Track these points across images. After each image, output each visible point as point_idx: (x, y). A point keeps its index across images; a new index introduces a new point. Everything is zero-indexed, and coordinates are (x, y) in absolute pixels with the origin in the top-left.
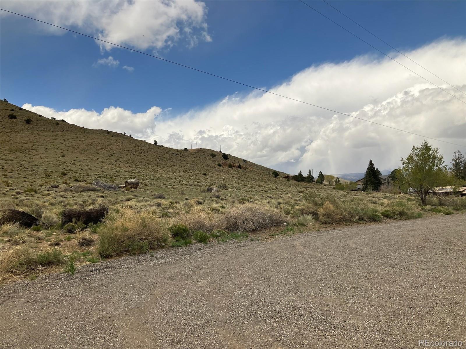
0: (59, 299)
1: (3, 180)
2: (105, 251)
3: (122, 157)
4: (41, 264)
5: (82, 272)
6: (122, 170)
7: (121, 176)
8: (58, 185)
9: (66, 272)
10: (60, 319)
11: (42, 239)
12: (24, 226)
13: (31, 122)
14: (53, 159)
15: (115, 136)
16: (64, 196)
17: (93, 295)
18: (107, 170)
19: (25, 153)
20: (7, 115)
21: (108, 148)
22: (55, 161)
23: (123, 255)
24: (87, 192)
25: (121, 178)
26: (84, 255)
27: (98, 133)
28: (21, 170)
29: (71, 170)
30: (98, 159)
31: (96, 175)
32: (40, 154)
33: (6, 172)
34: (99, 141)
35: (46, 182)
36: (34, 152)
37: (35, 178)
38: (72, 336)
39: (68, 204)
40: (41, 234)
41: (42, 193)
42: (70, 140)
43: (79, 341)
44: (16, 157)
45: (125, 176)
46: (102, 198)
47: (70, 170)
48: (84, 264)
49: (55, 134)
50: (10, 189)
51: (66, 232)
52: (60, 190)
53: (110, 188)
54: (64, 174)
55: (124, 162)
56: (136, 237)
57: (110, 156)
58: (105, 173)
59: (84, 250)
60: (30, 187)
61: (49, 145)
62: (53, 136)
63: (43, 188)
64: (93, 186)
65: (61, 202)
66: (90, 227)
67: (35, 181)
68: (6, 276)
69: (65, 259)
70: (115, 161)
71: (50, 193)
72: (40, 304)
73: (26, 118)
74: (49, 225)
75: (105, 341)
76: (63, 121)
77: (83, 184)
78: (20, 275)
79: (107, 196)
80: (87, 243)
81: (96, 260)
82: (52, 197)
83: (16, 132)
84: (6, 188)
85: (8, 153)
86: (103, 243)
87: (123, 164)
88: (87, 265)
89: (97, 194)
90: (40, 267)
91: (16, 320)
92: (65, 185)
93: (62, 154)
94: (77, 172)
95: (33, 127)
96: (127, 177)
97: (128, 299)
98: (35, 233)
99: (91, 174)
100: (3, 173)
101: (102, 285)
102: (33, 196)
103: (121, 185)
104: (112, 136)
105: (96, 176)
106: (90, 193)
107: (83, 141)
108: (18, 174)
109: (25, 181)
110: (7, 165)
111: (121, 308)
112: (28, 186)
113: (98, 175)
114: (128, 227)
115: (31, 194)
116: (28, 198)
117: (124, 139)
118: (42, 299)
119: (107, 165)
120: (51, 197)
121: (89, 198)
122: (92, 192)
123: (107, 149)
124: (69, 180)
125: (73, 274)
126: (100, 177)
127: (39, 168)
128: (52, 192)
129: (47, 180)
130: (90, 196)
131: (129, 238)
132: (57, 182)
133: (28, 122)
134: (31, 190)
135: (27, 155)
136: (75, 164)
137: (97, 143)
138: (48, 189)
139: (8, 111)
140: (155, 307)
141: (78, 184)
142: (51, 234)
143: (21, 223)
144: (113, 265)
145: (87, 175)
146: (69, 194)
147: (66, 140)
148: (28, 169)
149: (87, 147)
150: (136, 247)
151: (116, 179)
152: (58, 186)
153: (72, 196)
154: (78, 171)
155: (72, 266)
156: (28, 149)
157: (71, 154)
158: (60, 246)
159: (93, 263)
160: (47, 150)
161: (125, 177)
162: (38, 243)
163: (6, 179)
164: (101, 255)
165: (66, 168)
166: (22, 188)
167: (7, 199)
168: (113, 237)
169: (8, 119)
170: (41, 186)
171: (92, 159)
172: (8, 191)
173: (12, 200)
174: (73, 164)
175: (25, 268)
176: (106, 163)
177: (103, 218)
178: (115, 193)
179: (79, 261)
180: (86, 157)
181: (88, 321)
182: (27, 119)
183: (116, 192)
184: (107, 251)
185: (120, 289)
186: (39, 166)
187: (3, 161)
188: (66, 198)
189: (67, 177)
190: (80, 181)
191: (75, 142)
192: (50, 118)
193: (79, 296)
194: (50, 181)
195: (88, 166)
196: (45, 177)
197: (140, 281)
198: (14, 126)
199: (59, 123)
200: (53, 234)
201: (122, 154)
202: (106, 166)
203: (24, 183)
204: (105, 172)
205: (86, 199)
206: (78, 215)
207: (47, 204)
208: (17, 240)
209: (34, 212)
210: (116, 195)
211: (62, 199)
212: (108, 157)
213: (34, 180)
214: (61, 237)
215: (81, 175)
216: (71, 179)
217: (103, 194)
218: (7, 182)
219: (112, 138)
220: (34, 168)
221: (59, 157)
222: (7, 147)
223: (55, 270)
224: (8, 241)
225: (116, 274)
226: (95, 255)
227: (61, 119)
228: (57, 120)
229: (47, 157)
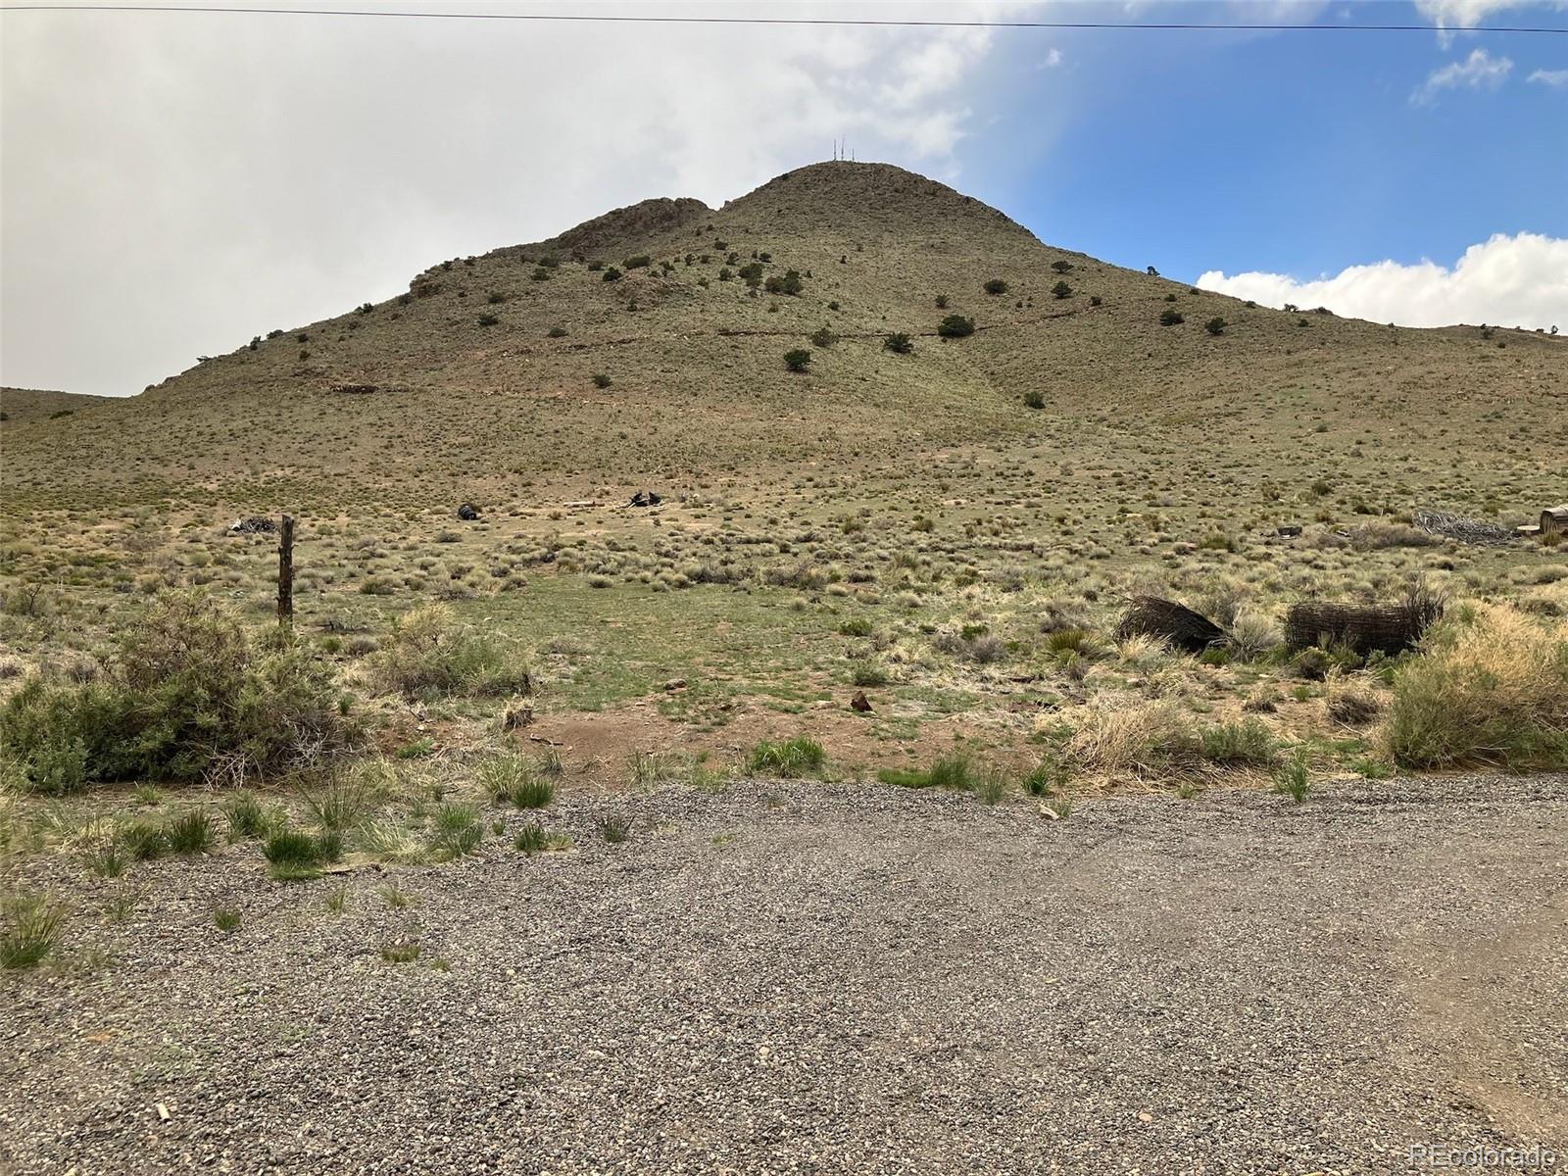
0: (1245, 860)
1: (1145, 512)
2: (1411, 747)
3: (1540, 419)
4: (1214, 757)
5: (1328, 798)
6: (1538, 469)
7: (1529, 493)
8: (1300, 525)
9: (1281, 792)
10: (1235, 910)
11: (1226, 689)
12: (1182, 647)
13: (1224, 329)
14: (1290, 443)
15: (1514, 342)
16: (1315, 562)
17: (1346, 869)
18: (1476, 472)
19: (1206, 427)
20: (1155, 315)
21: (1484, 390)
22: (1296, 449)
23: (1477, 767)
24: (1393, 549)
25: (1528, 498)
26: (1343, 749)
27: (1444, 339)
28: (1195, 480)
29: (1347, 476)
30: (1443, 432)
31: (1431, 489)
32: (1250, 429)
33: (1154, 488)
34: (1450, 368)
35: (1265, 518)
36: (1232, 422)
37: (1233, 505)
38: (1256, 959)
39: (1325, 588)
40: (1224, 674)
41: (1249, 552)
42: (1344, 375)
43: (1269, 975)
44: (1180, 442)
45: (1548, 490)
46: (1447, 573)
47: (1342, 475)
48: (1341, 776)
49: (1295, 358)
50: (1162, 540)
51: (1298, 676)
52: (1307, 543)
53: (1477, 536)
54: (1323, 490)
55: (1546, 439)
56: (1531, 713)
57: (1489, 421)
58: (1468, 484)
59: (1346, 734)
60: (1217, 531)
61: (1277, 399)
62: (1288, 366)
63: (1254, 536)
64: (1417, 529)
65: (1305, 580)
66: (1373, 663)
67: (1231, 515)
68: (1119, 777)
69: (1281, 753)
70: (1512, 438)
71: (1272, 550)
72: (1192, 863)
73: (1210, 318)
74: (1251, 651)
75: (1347, 996)
76: (1322, 311)
77: (1383, 522)
78: (1154, 779)
79: (1466, 564)
80: (1356, 713)
81: (1379, 771)
82: (1277, 563)
83: (1182, 363)
84: (1151, 537)
85: (1161, 432)
86: (1406, 718)
87: (1543, 445)
88: (1348, 781)
89: (1428, 558)
90: (1209, 767)
91: (1124, 888)
92: (1321, 525)
93: (1318, 424)
94: (1366, 483)
95: (1228, 343)
96: (1556, 493)
97: (1458, 905)
98: (1209, 669)
99: (1413, 488)
100: (1146, 493)
101: (1381, 848)
102: (1222, 562)
103: (1526, 524)
104: (1502, 346)
105: (1431, 494)
106: (1406, 553)
107: (1389, 373)
108: (1185, 493)
109: (1204, 515)
110: (1158, 467)
111: (1423, 922)
112: (1211, 529)
113: (1442, 488)
114: (1499, 673)
115: (1218, 555)
116: (1207, 565)
117: (1549, 352)
118: (1200, 851)
119: (1480, 453)
120: (1272, 565)
121: (1398, 570)
122: (1414, 550)
123: (1478, 396)
124: (1338, 509)
125: (1299, 800)
126: (1447, 497)
127: (1245, 473)
128: (1281, 547)
129: (1268, 511)
130: (1403, 563)
131: (1505, 711)
132: (1297, 516)
133: (1215, 328)
134: (1218, 542)
135: (1212, 434)
136: (1360, 455)
137: (1442, 375)
138: (1267, 539)
139: (1158, 303)
140: (1548, 947)
141: (1364, 522)
142: (1256, 677)
143: (1173, 638)
144: (1435, 792)
145: (1399, 493)
146: (1330, 556)
147: (1332, 375)
148: (1213, 476)
149: (1404, 394)
150: (1528, 746)
151: (1508, 502)
152: (1301, 530)
153: (1342, 563)
154: (1368, 479)
155: (1300, 778)
156: (1215, 415)
157: (1348, 420)
158: (1275, 715)
159: (1368, 777)
160: (1271, 411)
161: (1546, 493)
162: (1215, 699)
163: (1154, 509)
164: (1397, 755)
165: (1330, 469)
166: (1196, 536)
167: (1151, 567)
168: (1440, 703)
169: (1159, 326)
170: (1248, 528)
171: (1420, 436)
172: (1155, 545)
173: (1163, 570)
174: (1353, 454)
175: (1166, 761)
176: (1475, 448)
177: (1418, 639)
178: (1500, 556)
179: (1323, 765)
180: (1401, 428)
181: (1308, 934)
182: (1213, 320)
183: (1500, 552)
184: (1417, 745)
185: (1441, 869)
186: (1248, 466)
187: (1148, 456)
188: (1322, 568)
189: (1329, 502)
190: (1376, 513)
191: (1361, 378)
192: (1281, 307)
193: (1303, 864)
194: (1276, 514)
195: (1406, 459)
196: (1261, 500)
197: (1521, 860)
198: (1176, 346)
199: (1308, 320)
200: (1261, 678)
201: (1539, 410)
202: (1472, 458)
203: (1202, 520)
204: (1468, 480)
205: (1388, 572)
206: (1336, 623)
207: (1258, 586)
208: (1158, 683)
209: (1214, 610)
210: (1498, 561)
211: (1306, 571)
212: (1484, 425)
213: (1230, 510)
214: (1283, 690)
215: (1380, 490)
216: (1344, 507)
217: (1448, 559)
218: (1156, 518)
219: (1501, 352)
220: (1233, 473)
221: (1309, 434)
222: (1157, 413)
223: (1250, 782)
224: (1137, 685)
225: (1438, 821)
226: (1379, 754)
227: (1317, 307)
228: (1303, 312)
229: (1271, 438)
